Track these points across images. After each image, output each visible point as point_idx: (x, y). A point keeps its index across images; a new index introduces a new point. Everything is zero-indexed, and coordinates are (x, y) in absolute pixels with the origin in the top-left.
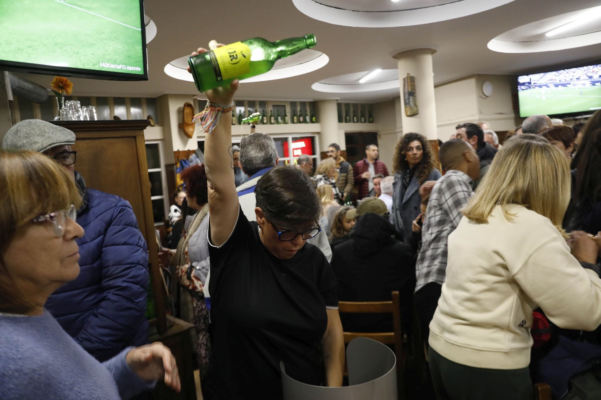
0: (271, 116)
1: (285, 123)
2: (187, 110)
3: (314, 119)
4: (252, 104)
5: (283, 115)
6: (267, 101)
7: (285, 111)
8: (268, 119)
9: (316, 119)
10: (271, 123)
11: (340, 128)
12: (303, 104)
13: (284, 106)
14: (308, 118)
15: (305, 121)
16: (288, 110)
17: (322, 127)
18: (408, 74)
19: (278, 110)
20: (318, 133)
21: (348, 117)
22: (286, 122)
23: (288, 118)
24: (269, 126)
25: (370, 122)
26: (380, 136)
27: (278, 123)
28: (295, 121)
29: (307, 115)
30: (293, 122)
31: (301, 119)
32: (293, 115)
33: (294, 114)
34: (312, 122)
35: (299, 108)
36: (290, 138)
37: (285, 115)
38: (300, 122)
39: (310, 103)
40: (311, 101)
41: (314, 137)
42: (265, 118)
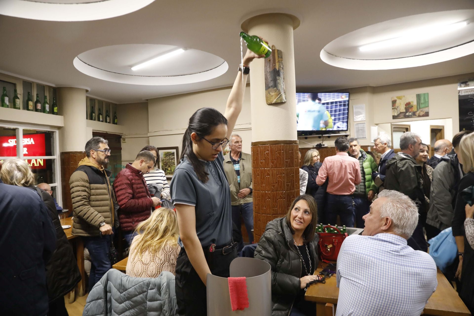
1: (15, 107)
3: (56, 109)
5: (12, 96)
7: (15, 91)
9: (58, 109)
11: (88, 126)
12: (41, 88)
13: (15, 85)
14: (47, 107)
15: (43, 110)
16: (20, 90)
17: (65, 120)
19: (4, 88)
20: (59, 128)
21: (94, 114)
22: (17, 106)
23: (19, 102)
25: (114, 123)
26: (124, 139)
27: (3, 105)
28: (31, 107)
29: (45, 103)
30: (26, 107)
31: (39, 106)
32: (26, 98)
33: (28, 98)
34: (52, 112)
35: (34, 94)
36: (21, 129)
37: (16, 97)
38: (37, 110)
39: (50, 87)
40: (53, 85)
41: (53, 132)
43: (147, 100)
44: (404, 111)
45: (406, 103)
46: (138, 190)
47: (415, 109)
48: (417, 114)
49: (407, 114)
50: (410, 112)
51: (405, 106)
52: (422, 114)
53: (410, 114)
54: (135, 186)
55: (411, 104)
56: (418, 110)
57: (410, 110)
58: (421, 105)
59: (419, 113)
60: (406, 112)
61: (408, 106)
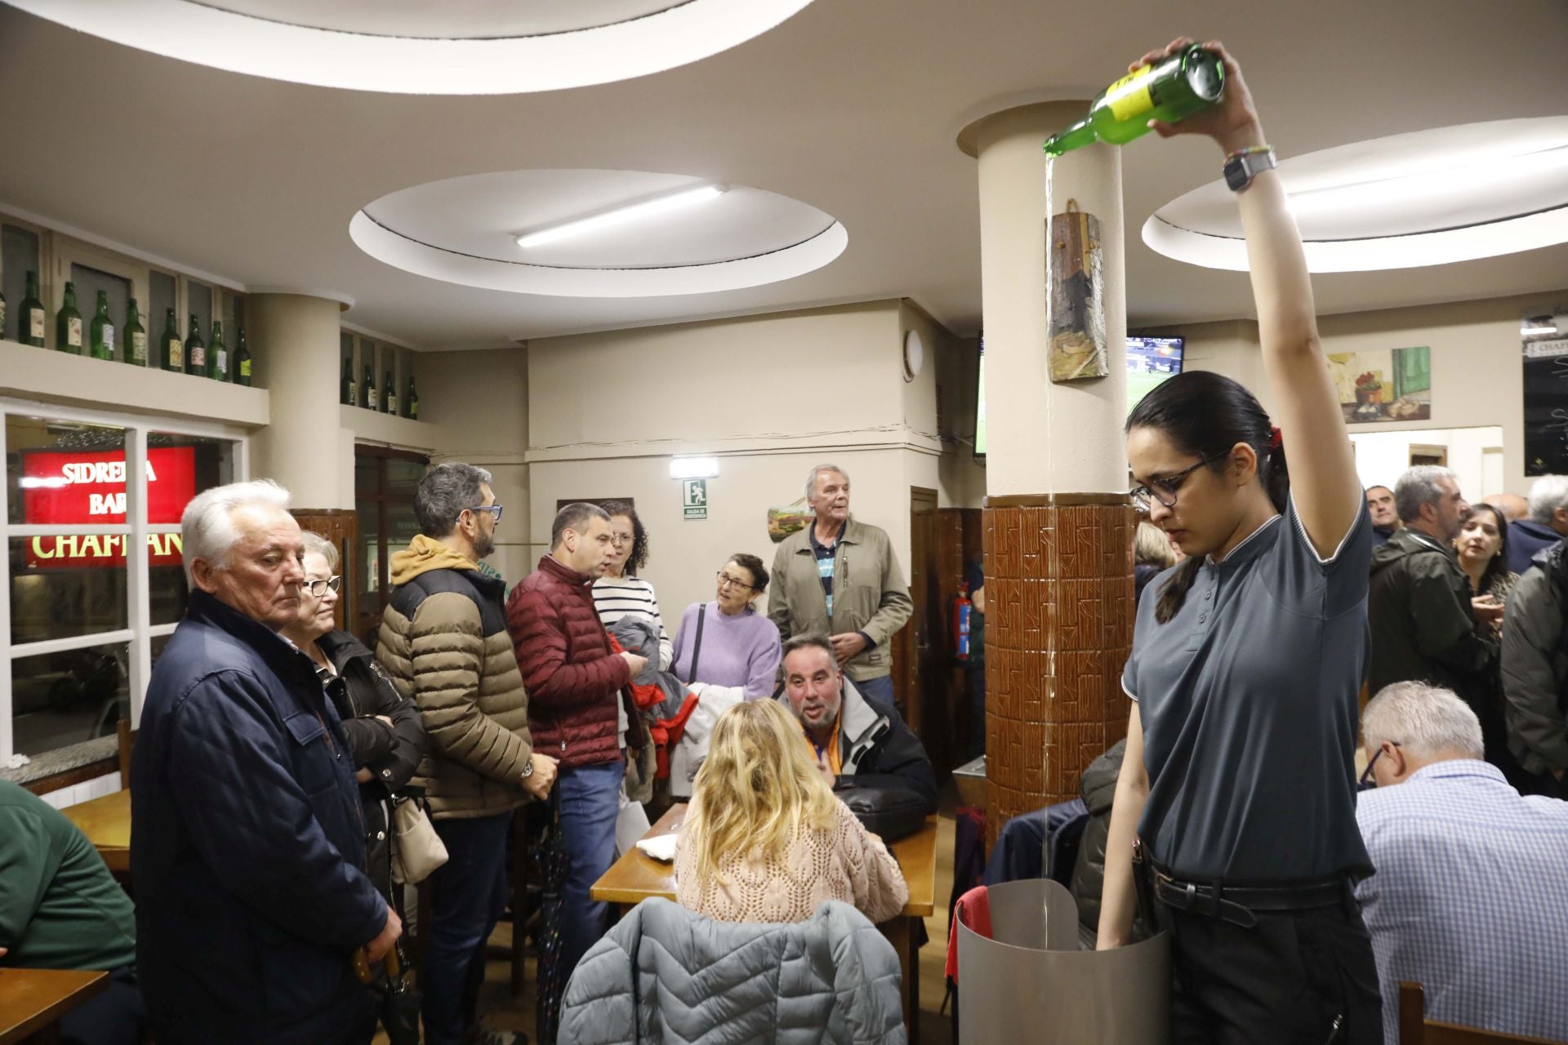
1: (132, 358)
3: (245, 368)
6: (49, 233)
7: (130, 305)
9: (253, 368)
11: (344, 423)
12: (203, 292)
13: (127, 283)
14: (222, 359)
15: (209, 370)
16: (143, 301)
17: (275, 406)
18: (1070, 202)
19: (100, 293)
20: (251, 429)
21: (352, 385)
22: (138, 357)
24: (51, 357)
27: (98, 351)
28: (176, 359)
29: (215, 344)
30: (162, 360)
31: (198, 356)
32: (163, 330)
33: (167, 328)
34: (234, 376)
35: (185, 308)
36: (141, 433)
37: (133, 324)
38: (190, 369)
39: (227, 292)
40: (239, 287)
41: (230, 443)
42: (37, 314)
43: (525, 342)
44: (1354, 400)
45: (1358, 376)
46: (580, 639)
47: (1386, 396)
48: (1394, 410)
49: (1363, 410)
50: (1371, 405)
51: (1354, 385)
52: (1408, 410)
53: (1373, 410)
54: (570, 624)
55: (1377, 379)
56: (1395, 398)
57: (1372, 398)
58: (1405, 383)
59: (1400, 408)
60: (1360, 403)
61: (1366, 385)
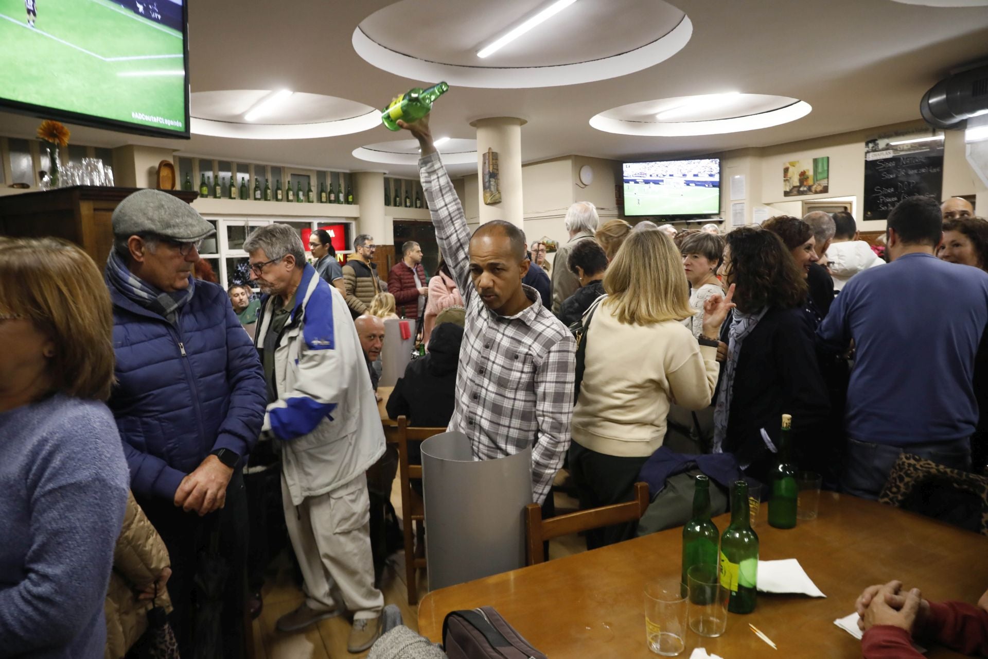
0: (289, 189)
1: (309, 201)
2: (165, 172)
3: (350, 198)
4: (260, 170)
5: (307, 189)
6: (284, 168)
7: (309, 184)
8: (285, 193)
9: (353, 198)
10: (288, 200)
11: (387, 213)
12: (336, 175)
13: (309, 177)
14: (342, 197)
15: (337, 201)
16: (314, 182)
17: (361, 210)
18: (490, 149)
19: (299, 182)
20: (356, 219)
21: (398, 199)
22: (311, 200)
23: (313, 195)
24: (284, 204)
27: (298, 200)
28: (324, 199)
29: (340, 192)
30: (320, 200)
31: (332, 197)
32: (320, 190)
33: (322, 190)
34: (347, 202)
35: (329, 181)
36: (315, 223)
37: (310, 190)
38: (330, 202)
39: (345, 174)
40: (348, 171)
41: (350, 223)
42: (279, 192)
43: (463, 176)
44: (798, 184)
45: (800, 173)
47: (810, 182)
48: (813, 189)
49: (802, 189)
50: (805, 186)
51: (798, 177)
52: (819, 188)
53: (805, 189)
54: (402, 281)
55: (807, 173)
56: (814, 183)
57: (805, 183)
58: (818, 175)
59: (816, 188)
60: (800, 187)
61: (803, 176)
